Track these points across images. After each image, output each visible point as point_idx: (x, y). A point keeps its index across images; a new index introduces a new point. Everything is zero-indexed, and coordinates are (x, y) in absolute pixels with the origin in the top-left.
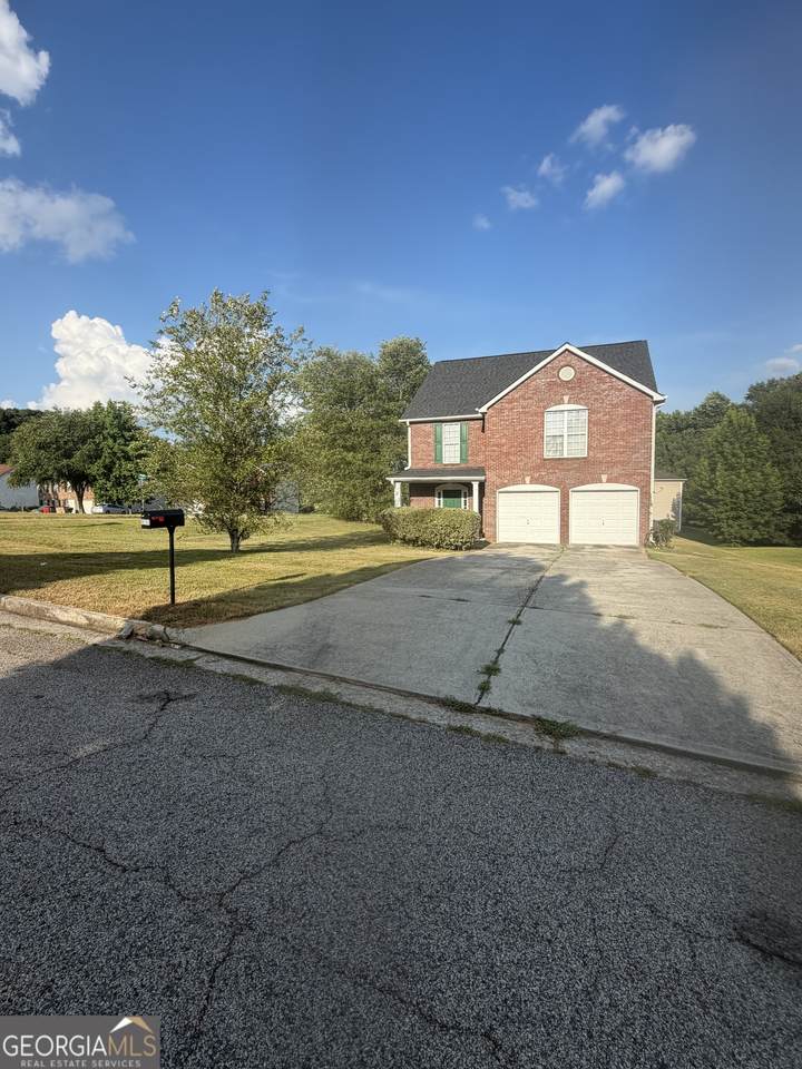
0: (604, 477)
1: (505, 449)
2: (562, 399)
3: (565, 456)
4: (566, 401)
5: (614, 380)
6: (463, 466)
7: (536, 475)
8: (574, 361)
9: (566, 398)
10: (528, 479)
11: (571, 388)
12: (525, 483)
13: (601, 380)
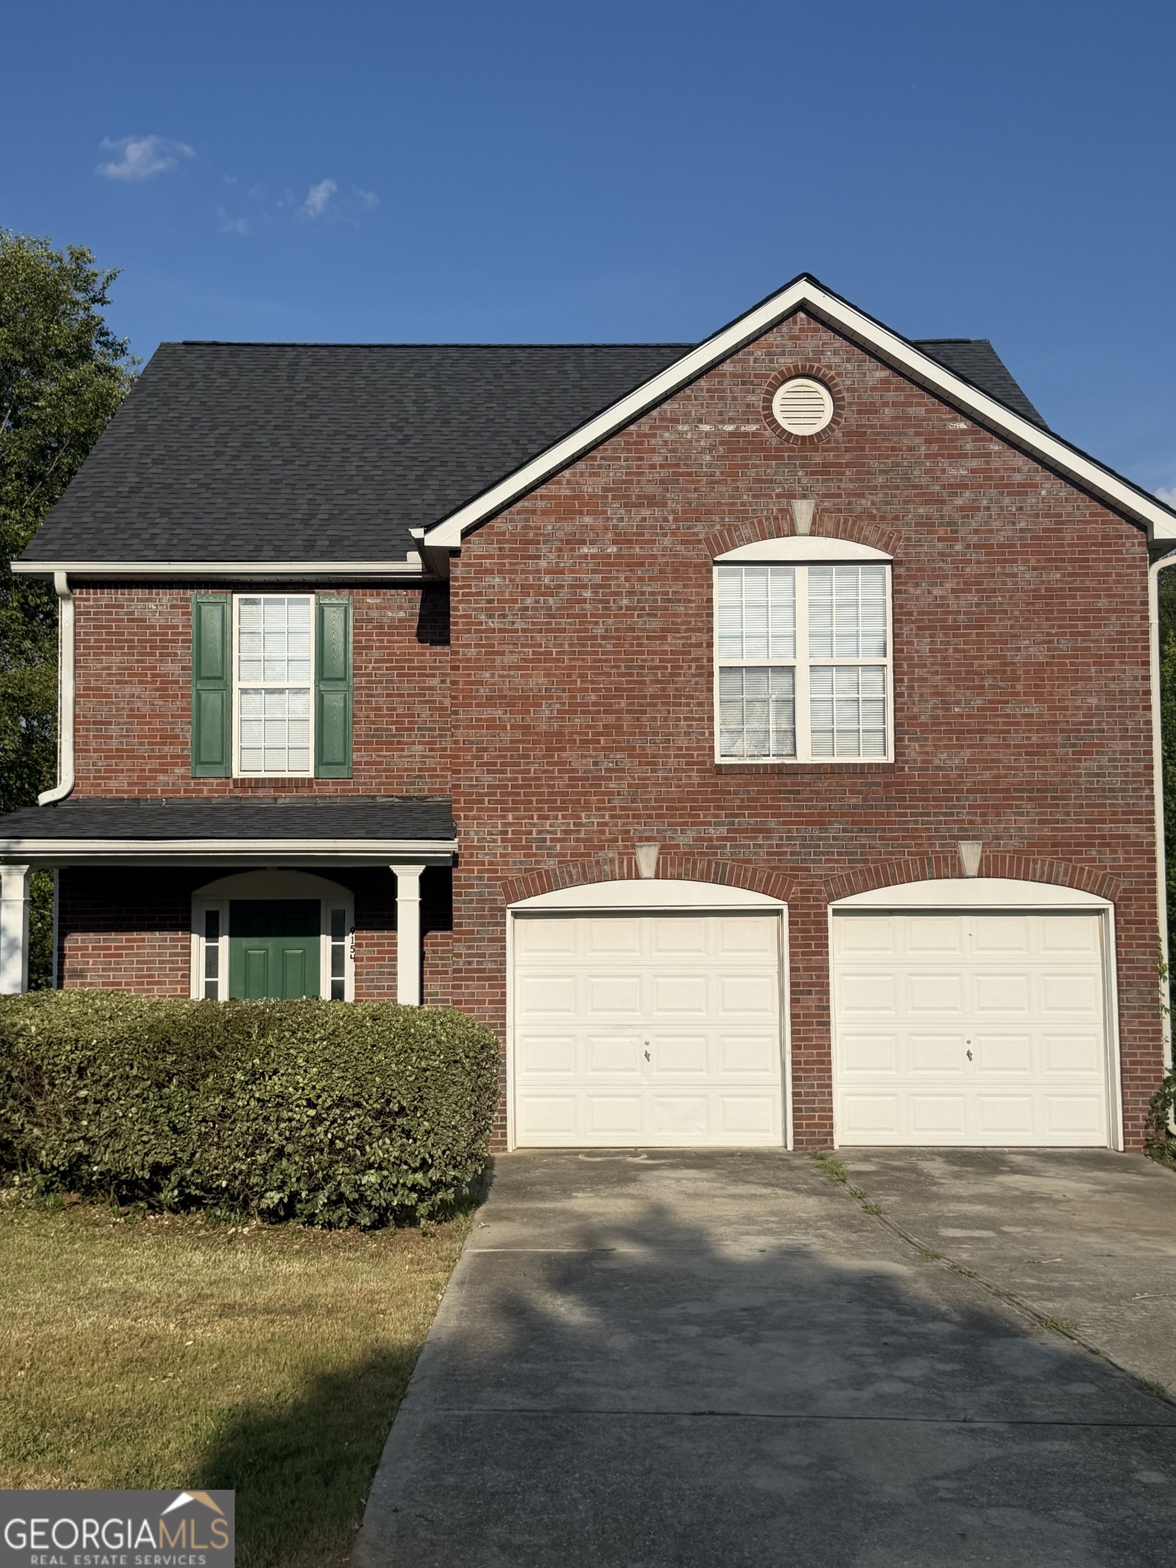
0: (970, 854)
1: (544, 717)
2: (787, 512)
3: (805, 756)
4: (804, 522)
5: (996, 446)
6: (330, 790)
7: (685, 838)
8: (834, 355)
9: (803, 510)
10: (647, 857)
11: (824, 470)
12: (634, 874)
13: (946, 446)
